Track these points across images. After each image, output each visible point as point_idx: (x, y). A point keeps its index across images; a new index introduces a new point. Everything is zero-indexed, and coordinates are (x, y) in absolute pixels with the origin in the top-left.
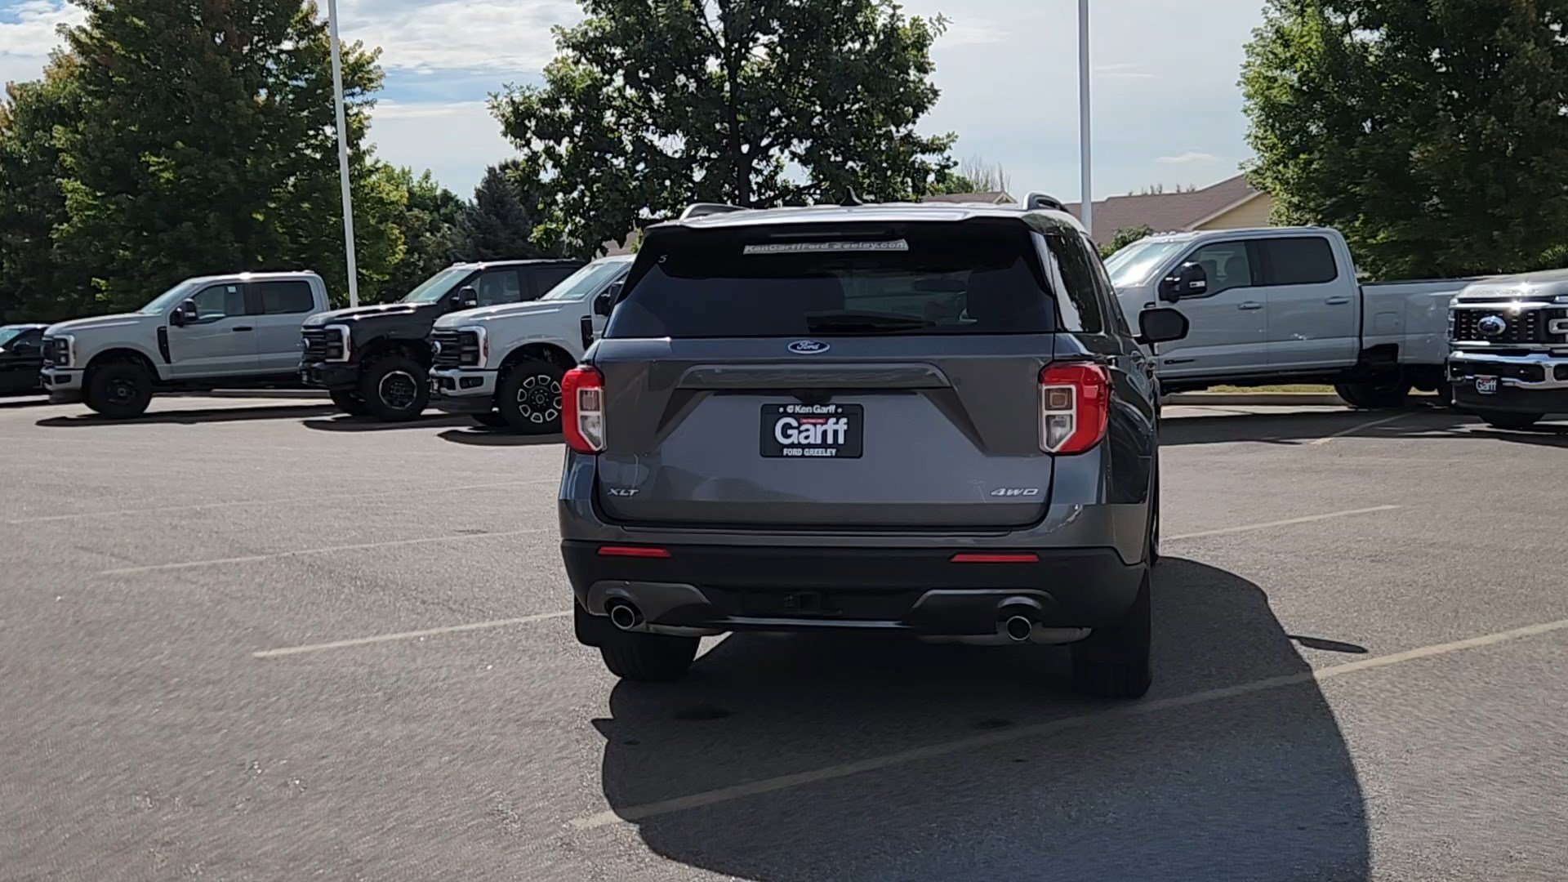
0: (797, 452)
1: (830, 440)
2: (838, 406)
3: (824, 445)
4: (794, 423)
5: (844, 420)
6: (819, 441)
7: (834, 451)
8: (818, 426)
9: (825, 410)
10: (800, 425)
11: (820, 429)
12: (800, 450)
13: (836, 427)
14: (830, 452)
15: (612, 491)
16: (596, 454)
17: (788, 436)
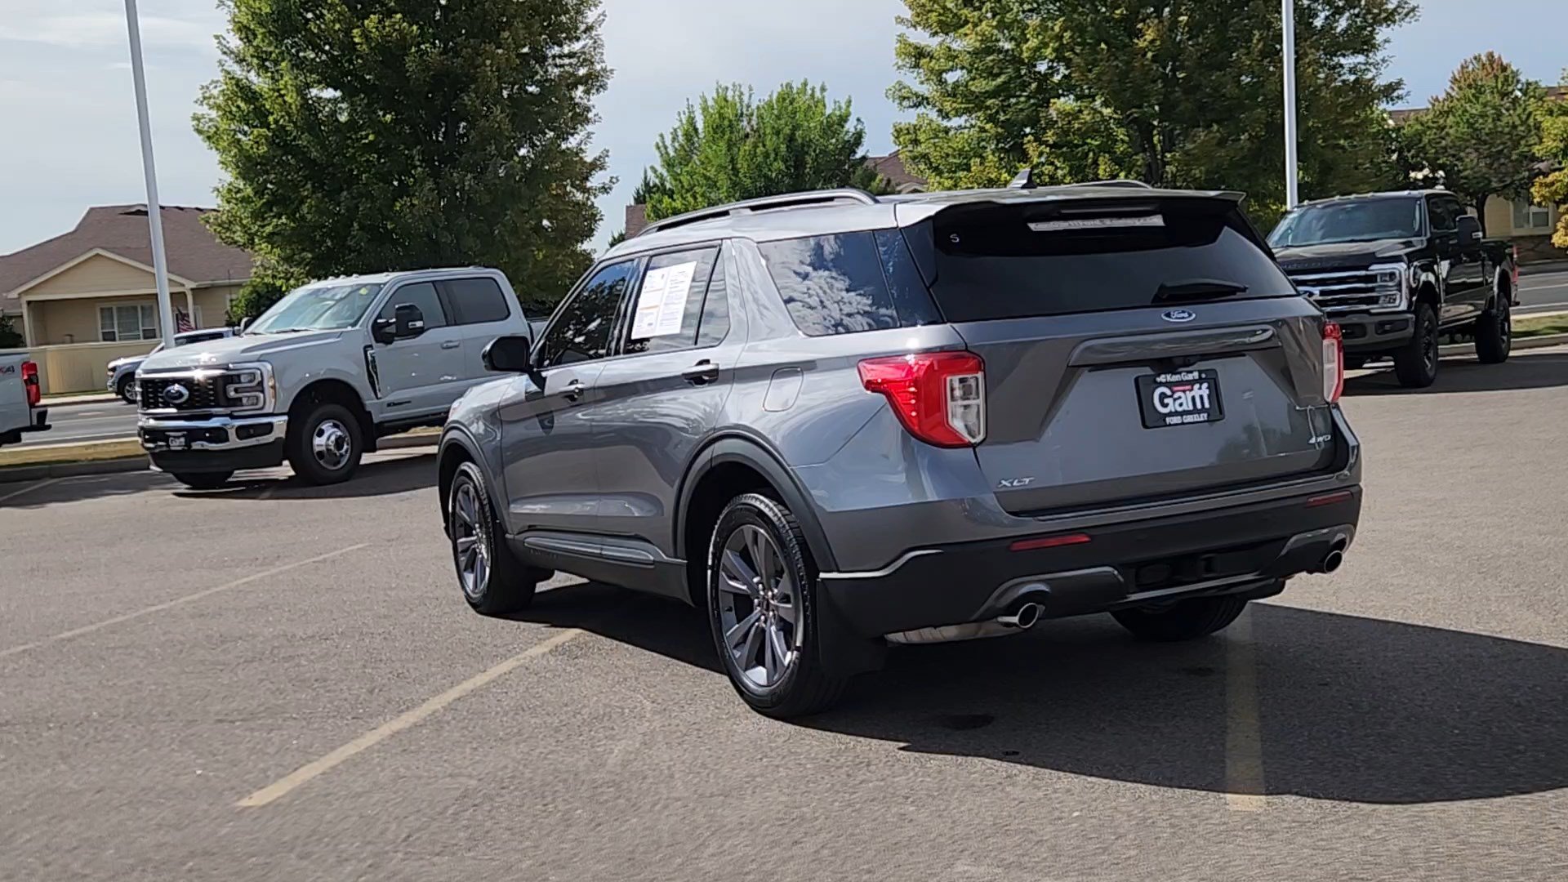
0: (1176, 420)
1: (1199, 406)
2: (1200, 372)
3: (1195, 411)
4: (1168, 392)
5: (1205, 385)
6: (1191, 408)
7: (1206, 415)
8: (1188, 392)
9: (1190, 377)
10: (1173, 392)
11: (1189, 395)
12: (1179, 417)
13: (1201, 392)
14: (1203, 417)
15: (1004, 482)
16: (974, 446)
17: (1165, 406)
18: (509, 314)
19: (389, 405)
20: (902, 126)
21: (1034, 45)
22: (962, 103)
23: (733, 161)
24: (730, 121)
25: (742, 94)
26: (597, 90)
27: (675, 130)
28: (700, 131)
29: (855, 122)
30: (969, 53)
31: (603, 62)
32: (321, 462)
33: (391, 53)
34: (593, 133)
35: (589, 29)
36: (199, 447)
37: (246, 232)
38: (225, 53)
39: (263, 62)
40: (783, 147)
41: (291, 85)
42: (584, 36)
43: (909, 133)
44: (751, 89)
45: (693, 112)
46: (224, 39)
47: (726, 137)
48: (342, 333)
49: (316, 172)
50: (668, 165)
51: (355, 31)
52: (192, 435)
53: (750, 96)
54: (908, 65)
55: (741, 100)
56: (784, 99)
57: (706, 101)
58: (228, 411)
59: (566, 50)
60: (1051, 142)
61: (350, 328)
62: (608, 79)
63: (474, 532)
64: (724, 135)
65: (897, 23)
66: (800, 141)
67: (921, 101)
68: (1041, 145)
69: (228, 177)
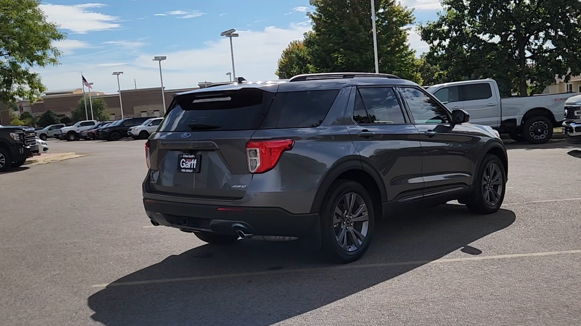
0: (184, 170)
1: (192, 167)
2: (195, 155)
3: (190, 169)
4: (185, 161)
5: (196, 160)
7: (192, 170)
9: (191, 157)
10: (186, 161)
11: (190, 163)
13: (194, 162)
17: (183, 165)
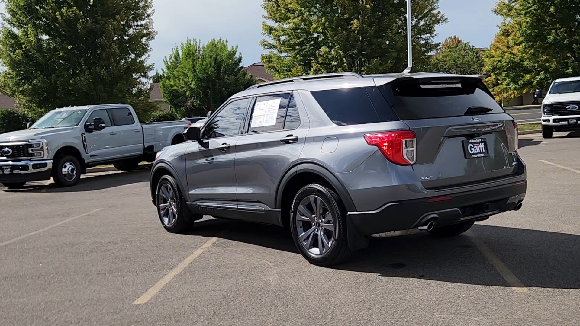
1: (482, 151)
2: (482, 139)
3: (481, 153)
4: (472, 146)
5: (483, 144)
6: (479, 152)
7: (484, 154)
10: (474, 146)
11: (479, 147)
12: (476, 155)
13: (482, 146)
14: (483, 155)
15: (422, 178)
16: (412, 165)
17: (472, 151)
18: (134, 122)
19: (91, 156)
20: (264, 55)
21: (315, 27)
22: (287, 48)
23: (194, 67)
24: (193, 52)
25: (196, 42)
26: (151, 39)
27: (171, 55)
28: (180, 56)
29: (239, 54)
30: (290, 29)
31: (153, 28)
32: (66, 178)
33: (71, 22)
34: (150, 55)
35: (148, 16)
36: (17, 172)
37: (11, 90)
38: (4, 20)
39: (20, 25)
40: (213, 63)
41: (32, 33)
42: (146, 18)
43: (267, 58)
44: (200, 41)
45: (178, 49)
46: (4, 15)
47: (191, 58)
48: (73, 128)
49: (40, 66)
50: (168, 68)
51: (57, 13)
52: (13, 167)
53: (200, 43)
54: (267, 33)
55: (196, 45)
56: (213, 44)
57: (183, 45)
58: (29, 158)
59: (139, 23)
60: (320, 62)
61: (75, 127)
62: (155, 35)
63: (168, 202)
64: (190, 57)
65: (263, 17)
66: (219, 60)
67: (272, 46)
68: (317, 64)
69: (6, 68)
